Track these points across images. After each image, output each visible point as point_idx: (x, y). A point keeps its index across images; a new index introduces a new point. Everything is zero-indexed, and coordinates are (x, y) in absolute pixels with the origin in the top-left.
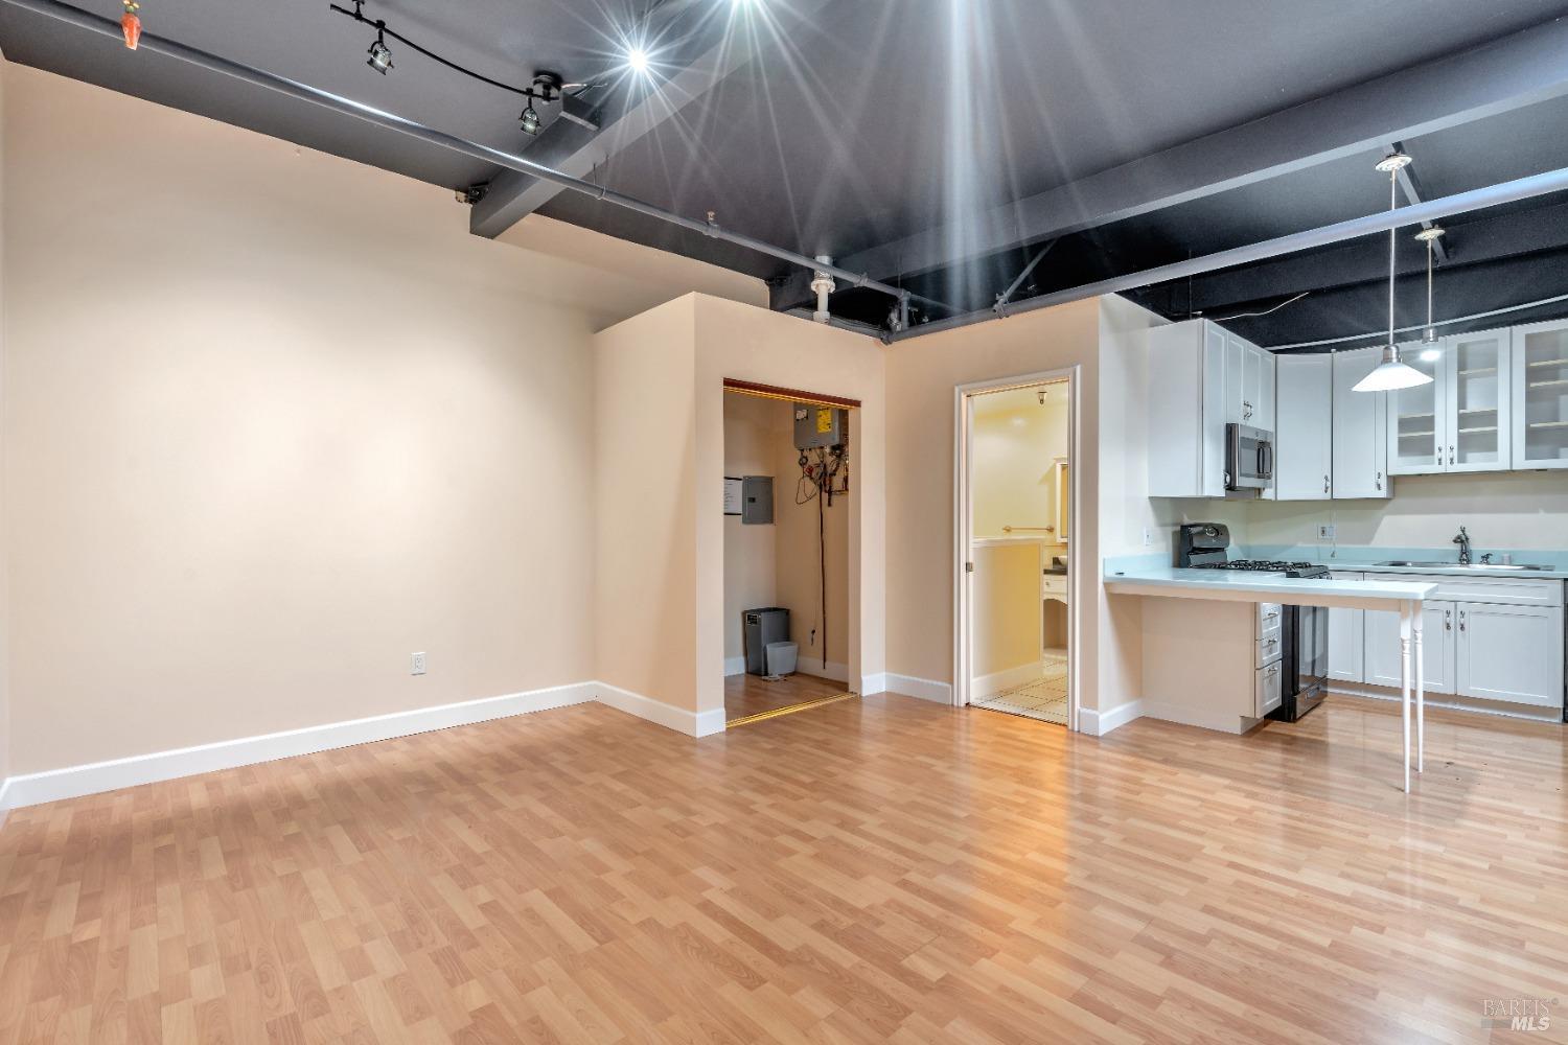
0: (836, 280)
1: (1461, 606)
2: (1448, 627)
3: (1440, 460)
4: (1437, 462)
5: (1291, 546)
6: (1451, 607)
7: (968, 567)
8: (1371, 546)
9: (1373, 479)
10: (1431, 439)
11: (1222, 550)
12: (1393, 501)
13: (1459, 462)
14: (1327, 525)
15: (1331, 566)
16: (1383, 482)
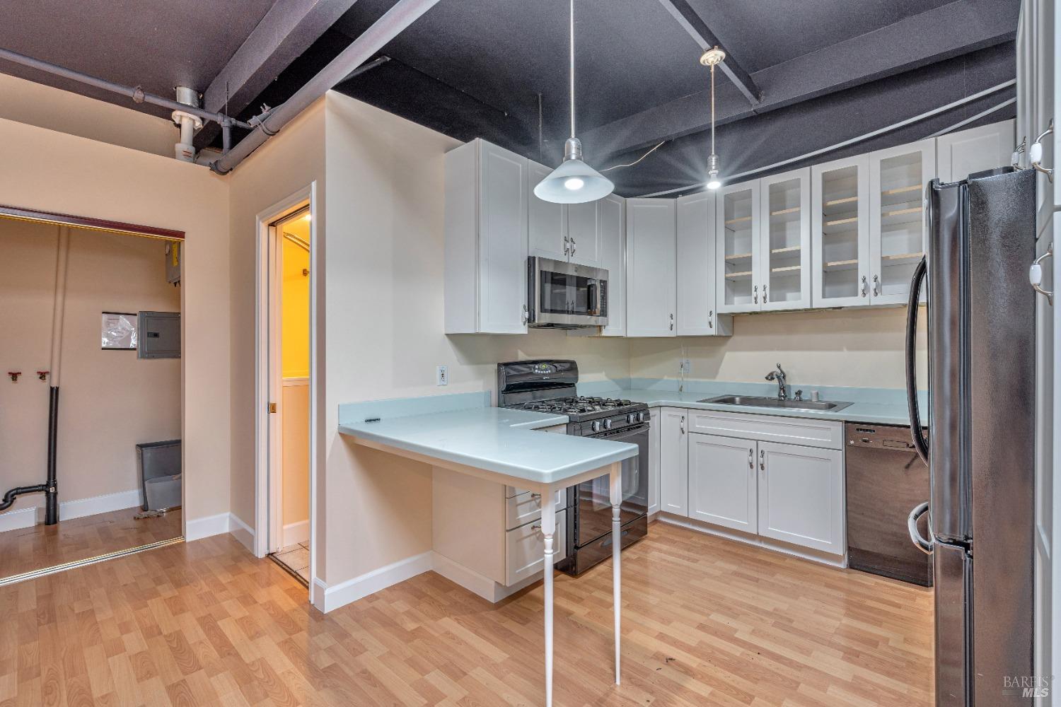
0: (203, 119)
1: (762, 446)
2: (751, 466)
3: (756, 298)
4: (754, 300)
5: (659, 380)
6: (753, 445)
7: (272, 408)
8: (717, 380)
9: (707, 318)
10: (749, 279)
11: (572, 385)
12: (733, 338)
13: (771, 301)
14: (684, 361)
15: (650, 403)
16: (714, 319)
